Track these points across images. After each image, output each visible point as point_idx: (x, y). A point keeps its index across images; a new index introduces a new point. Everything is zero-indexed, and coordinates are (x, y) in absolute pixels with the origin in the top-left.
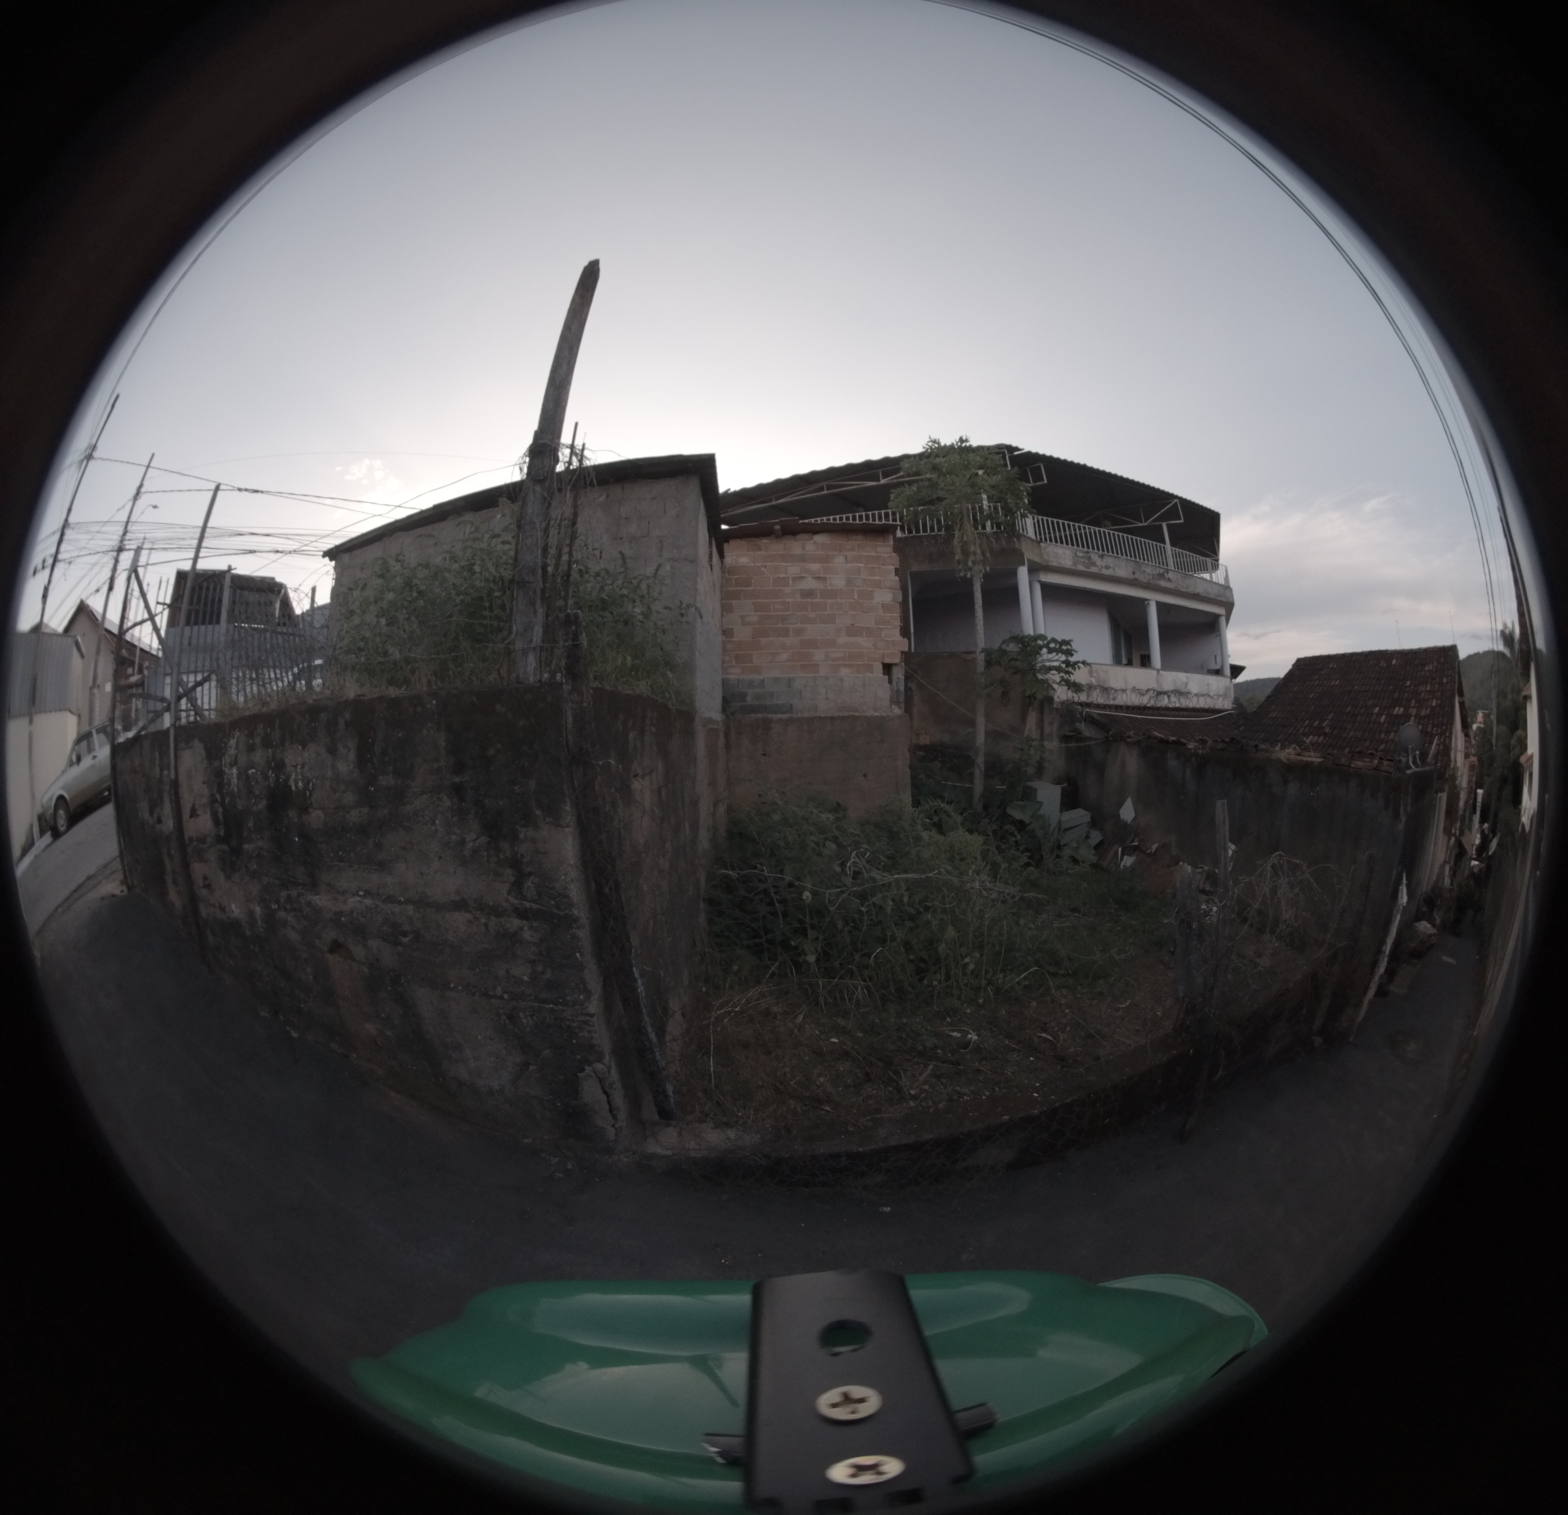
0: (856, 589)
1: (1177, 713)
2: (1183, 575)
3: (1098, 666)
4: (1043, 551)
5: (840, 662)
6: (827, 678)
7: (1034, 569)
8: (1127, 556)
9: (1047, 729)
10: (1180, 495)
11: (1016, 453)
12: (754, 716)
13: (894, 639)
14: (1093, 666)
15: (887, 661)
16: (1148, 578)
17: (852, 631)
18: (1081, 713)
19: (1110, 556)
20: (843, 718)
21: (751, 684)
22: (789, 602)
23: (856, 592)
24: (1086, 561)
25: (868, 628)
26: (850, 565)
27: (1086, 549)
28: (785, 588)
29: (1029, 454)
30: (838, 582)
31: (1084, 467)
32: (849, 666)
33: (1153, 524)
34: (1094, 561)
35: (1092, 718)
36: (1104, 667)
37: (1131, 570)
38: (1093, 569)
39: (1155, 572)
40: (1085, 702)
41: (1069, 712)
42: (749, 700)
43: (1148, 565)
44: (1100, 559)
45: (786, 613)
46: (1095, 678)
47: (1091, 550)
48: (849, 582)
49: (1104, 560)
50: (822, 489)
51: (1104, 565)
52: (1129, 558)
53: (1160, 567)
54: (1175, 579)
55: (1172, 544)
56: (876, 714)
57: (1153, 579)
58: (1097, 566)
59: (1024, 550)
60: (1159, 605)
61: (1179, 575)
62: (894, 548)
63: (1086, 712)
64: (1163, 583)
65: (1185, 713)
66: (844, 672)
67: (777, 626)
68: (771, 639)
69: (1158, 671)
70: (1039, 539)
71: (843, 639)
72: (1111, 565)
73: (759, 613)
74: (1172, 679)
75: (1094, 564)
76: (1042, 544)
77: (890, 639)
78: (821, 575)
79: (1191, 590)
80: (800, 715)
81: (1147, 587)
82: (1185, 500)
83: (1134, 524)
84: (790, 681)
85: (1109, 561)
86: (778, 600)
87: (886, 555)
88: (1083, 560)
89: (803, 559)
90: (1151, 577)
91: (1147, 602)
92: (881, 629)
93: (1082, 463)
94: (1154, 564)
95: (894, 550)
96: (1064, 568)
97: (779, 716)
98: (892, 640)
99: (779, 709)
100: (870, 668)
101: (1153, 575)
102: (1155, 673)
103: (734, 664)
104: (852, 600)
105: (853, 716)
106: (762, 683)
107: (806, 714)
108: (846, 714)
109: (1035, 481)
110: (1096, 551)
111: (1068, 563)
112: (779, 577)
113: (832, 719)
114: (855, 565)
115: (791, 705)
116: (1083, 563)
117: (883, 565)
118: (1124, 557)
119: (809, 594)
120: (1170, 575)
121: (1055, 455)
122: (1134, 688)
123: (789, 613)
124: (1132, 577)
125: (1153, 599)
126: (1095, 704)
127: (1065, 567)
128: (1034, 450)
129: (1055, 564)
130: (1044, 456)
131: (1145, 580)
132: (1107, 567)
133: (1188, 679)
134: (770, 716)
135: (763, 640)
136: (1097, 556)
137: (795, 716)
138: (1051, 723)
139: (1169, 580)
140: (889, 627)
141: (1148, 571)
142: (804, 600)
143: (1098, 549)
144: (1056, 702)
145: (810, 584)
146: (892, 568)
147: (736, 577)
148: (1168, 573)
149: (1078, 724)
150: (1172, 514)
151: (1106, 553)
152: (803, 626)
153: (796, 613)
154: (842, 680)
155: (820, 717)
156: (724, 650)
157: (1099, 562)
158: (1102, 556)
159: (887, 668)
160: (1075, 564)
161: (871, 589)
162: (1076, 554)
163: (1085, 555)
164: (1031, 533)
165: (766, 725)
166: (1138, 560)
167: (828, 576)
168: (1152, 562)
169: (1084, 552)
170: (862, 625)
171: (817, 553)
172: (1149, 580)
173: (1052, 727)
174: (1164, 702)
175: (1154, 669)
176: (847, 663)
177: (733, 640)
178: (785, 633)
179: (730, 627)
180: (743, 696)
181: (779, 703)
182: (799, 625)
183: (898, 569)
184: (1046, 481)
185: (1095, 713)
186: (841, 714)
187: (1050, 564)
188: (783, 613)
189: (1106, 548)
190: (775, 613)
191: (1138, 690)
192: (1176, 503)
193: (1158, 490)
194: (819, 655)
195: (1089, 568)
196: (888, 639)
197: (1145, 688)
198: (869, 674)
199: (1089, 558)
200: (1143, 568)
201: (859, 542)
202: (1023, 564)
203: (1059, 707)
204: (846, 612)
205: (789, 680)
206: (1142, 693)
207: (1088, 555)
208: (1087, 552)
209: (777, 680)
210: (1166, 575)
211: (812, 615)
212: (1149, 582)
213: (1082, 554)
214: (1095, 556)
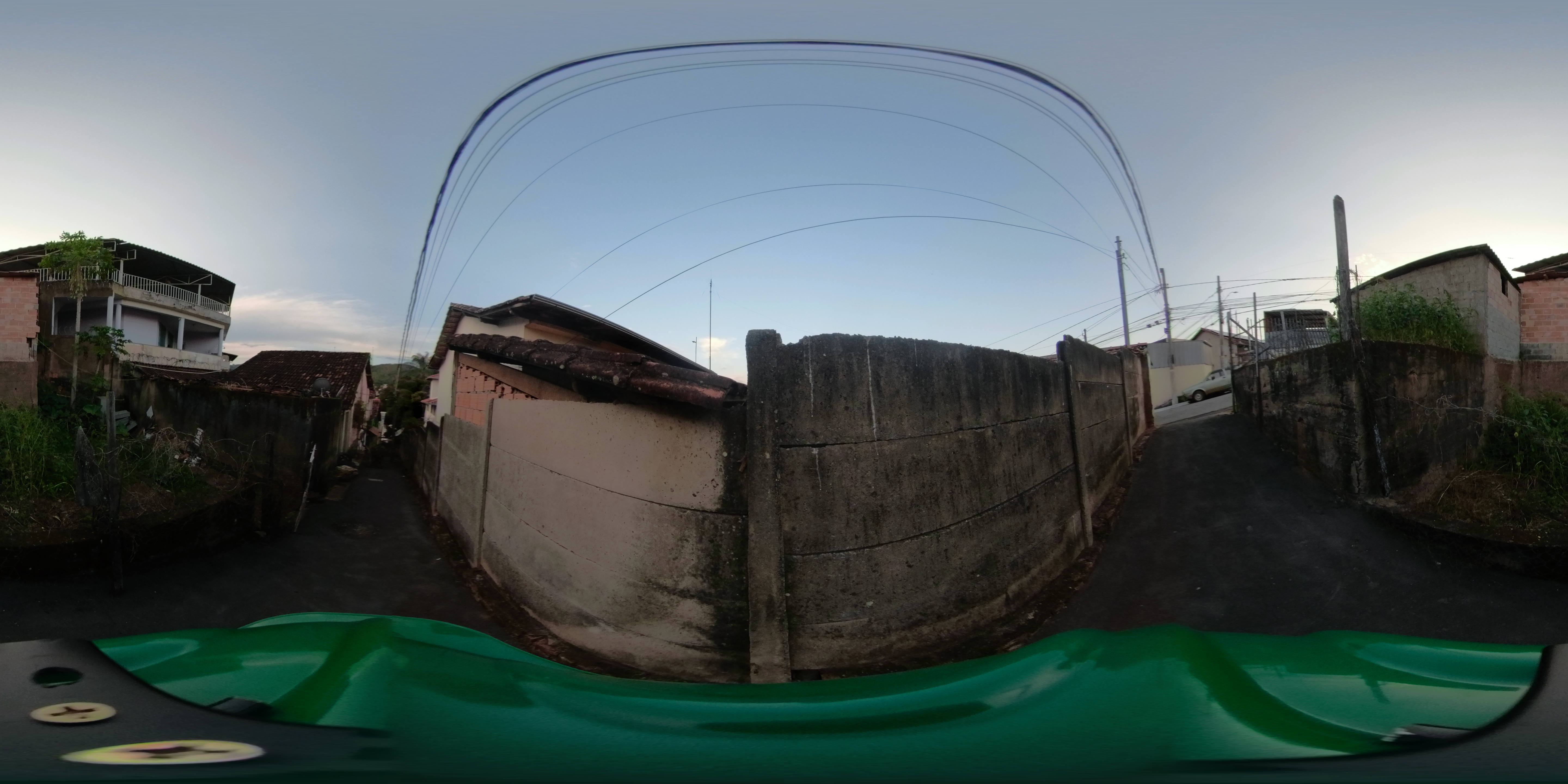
2: (203, 309)
3: (148, 345)
4: (126, 291)
7: (118, 298)
8: (172, 296)
9: (115, 373)
10: (212, 274)
11: (122, 244)
14: (144, 345)
15: (29, 337)
18: (134, 366)
19: (165, 296)
24: (149, 297)
29: (129, 244)
31: (160, 253)
33: (194, 284)
35: (138, 369)
36: (151, 346)
37: (174, 304)
38: (151, 301)
39: (187, 305)
40: (136, 362)
41: (127, 365)
43: (183, 302)
47: (152, 292)
49: (159, 297)
51: (158, 299)
53: (191, 303)
54: (198, 309)
55: (202, 294)
57: (185, 309)
58: (156, 301)
59: (114, 289)
60: (186, 320)
61: (201, 308)
63: (137, 366)
64: (190, 311)
69: (180, 350)
70: (124, 284)
72: (162, 301)
74: (187, 354)
75: (152, 298)
76: (125, 287)
77: (33, 327)
79: (206, 316)
81: (181, 312)
82: (216, 275)
83: (185, 283)
85: (161, 298)
87: (34, 286)
88: (147, 296)
90: (184, 307)
91: (180, 319)
95: (37, 285)
96: (133, 299)
101: (185, 307)
102: (178, 351)
109: (129, 258)
110: (155, 292)
111: (138, 297)
116: (146, 298)
120: (196, 308)
121: (143, 247)
124: (173, 306)
125: (184, 317)
127: (135, 299)
128: (132, 243)
129: (130, 296)
130: (137, 246)
131: (180, 309)
132: (160, 301)
133: (197, 354)
136: (155, 295)
138: (117, 371)
139: (194, 309)
140: (31, 321)
141: (183, 304)
143: (157, 292)
144: (121, 360)
146: (35, 293)
148: (195, 306)
149: (131, 372)
150: (206, 282)
151: (161, 294)
157: (156, 298)
158: (158, 295)
160: (142, 299)
162: (143, 294)
164: (120, 282)
166: (178, 299)
168: (186, 301)
183: (38, 294)
184: (135, 258)
185: (140, 367)
187: (125, 297)
189: (162, 292)
191: (167, 358)
193: (201, 269)
195: (149, 300)
196: (30, 326)
197: (171, 358)
199: (151, 295)
200: (180, 303)
202: (112, 296)
203: (122, 363)
208: (150, 293)
210: (193, 307)
212: (183, 309)
213: (147, 294)
214: (153, 294)
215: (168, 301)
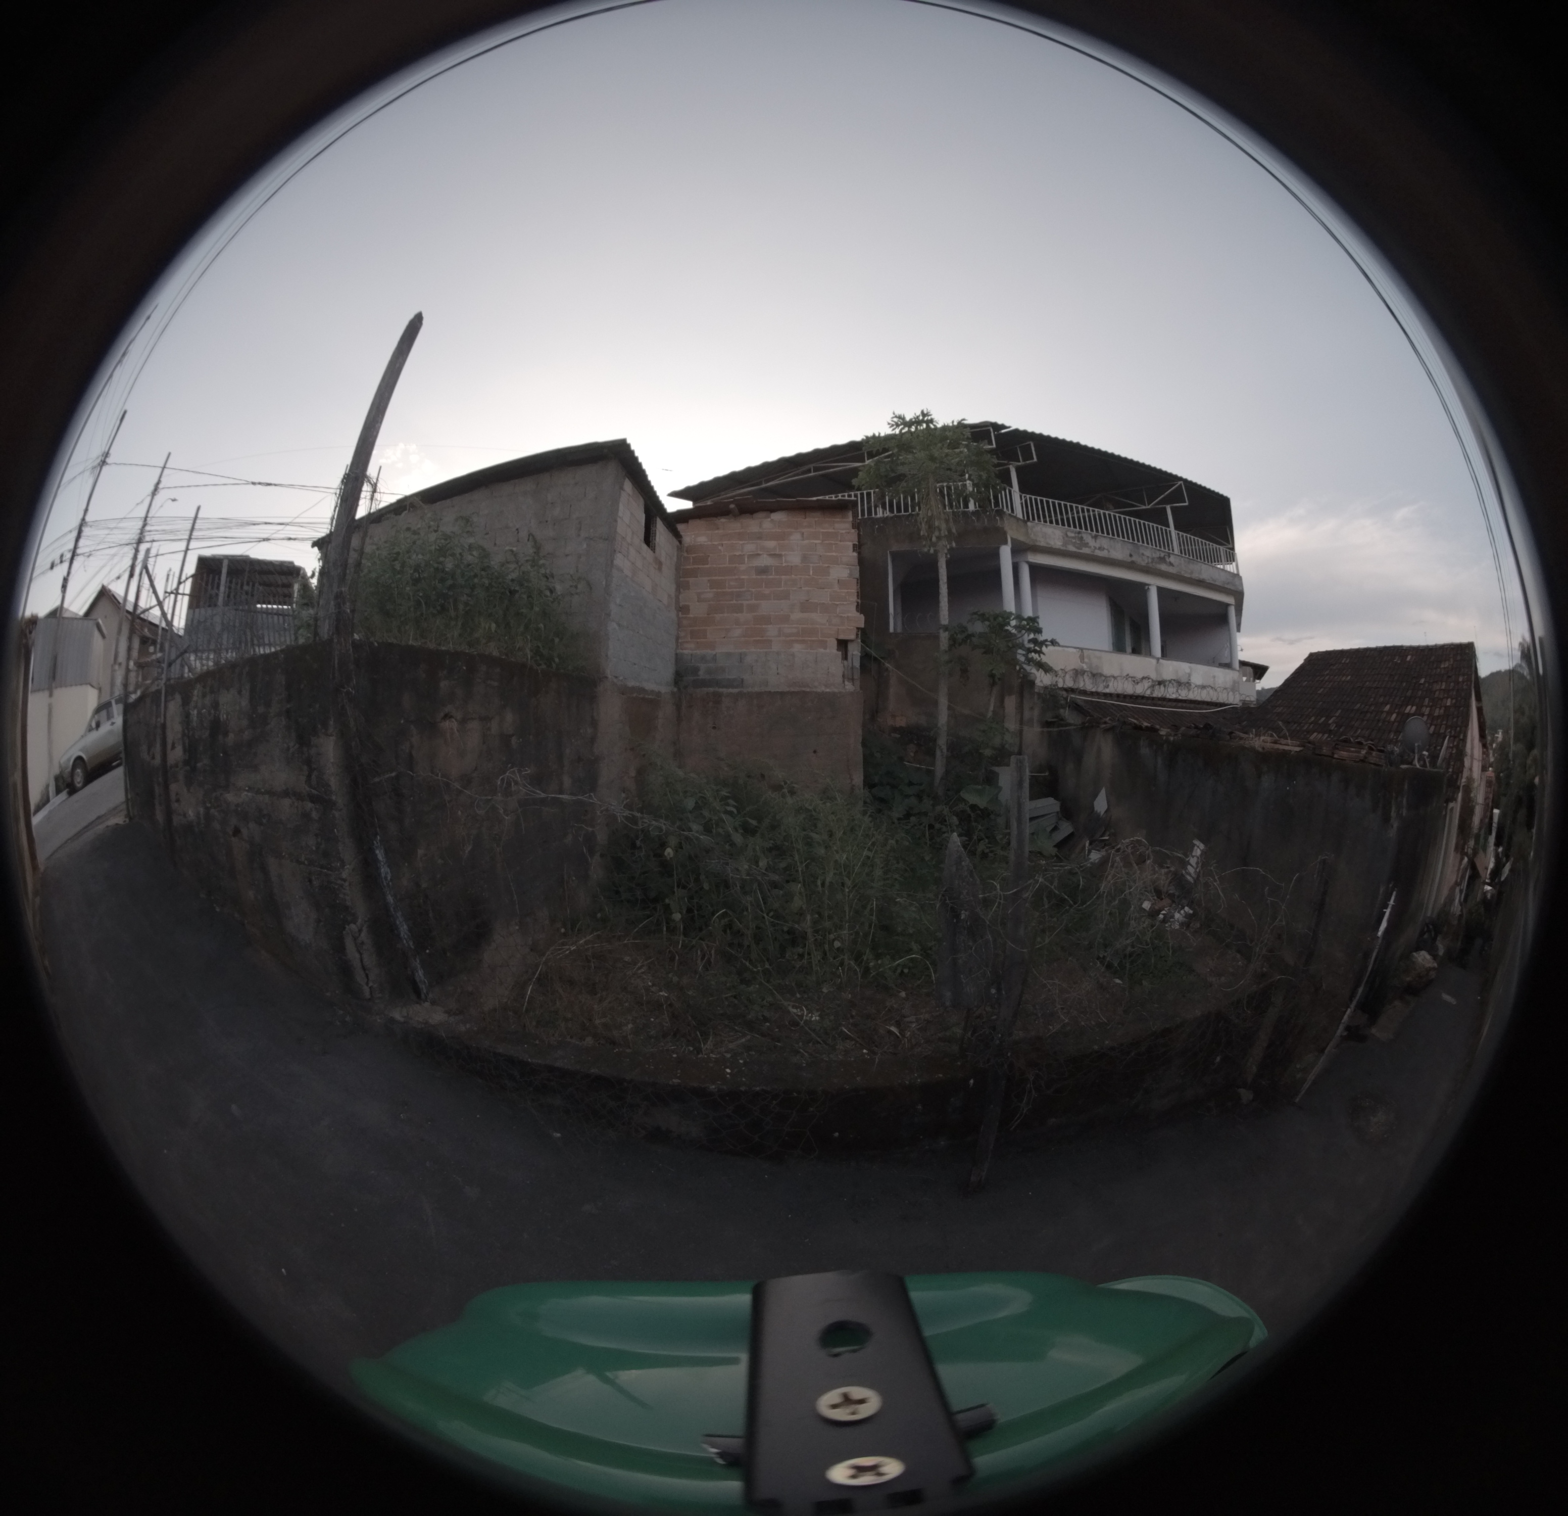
0: (811, 565)
1: (1174, 704)
2: (1186, 559)
3: (1090, 651)
4: (1029, 530)
5: (793, 638)
6: (778, 653)
7: (1019, 550)
8: (1123, 537)
9: (1027, 714)
10: (1184, 477)
11: (1003, 431)
12: (705, 690)
13: (850, 615)
14: (1084, 651)
15: (842, 637)
16: (1146, 561)
17: (806, 607)
18: (1066, 699)
19: (1105, 537)
20: (792, 694)
21: (703, 659)
22: (743, 579)
23: (811, 569)
24: (1078, 542)
25: (824, 603)
26: (806, 542)
27: (1078, 529)
28: (741, 565)
29: (1016, 431)
30: (794, 559)
31: (1078, 445)
32: (803, 642)
33: (1157, 506)
34: (1086, 542)
35: (1076, 704)
36: (1097, 653)
37: (1128, 552)
38: (1085, 550)
39: (1154, 555)
40: (1070, 688)
41: (1051, 696)
42: (702, 675)
43: (1147, 548)
44: (1094, 540)
45: (741, 590)
46: (1086, 663)
47: (1084, 530)
48: (805, 558)
49: (1098, 541)
50: (809, 471)
51: (1098, 546)
52: (1126, 540)
53: (1161, 551)
54: (1177, 562)
55: (1176, 528)
56: (828, 690)
57: (1152, 562)
58: (1090, 547)
59: (1007, 528)
60: (1160, 590)
61: (1182, 559)
62: (853, 524)
63: (1071, 698)
64: (1163, 567)
65: (1184, 705)
66: (797, 647)
67: (732, 602)
68: (726, 615)
69: (1158, 659)
70: (1026, 518)
71: (796, 615)
72: (1106, 547)
73: (715, 590)
74: (1173, 669)
75: (1086, 545)
76: (1029, 524)
77: (846, 615)
78: (777, 552)
79: (1195, 576)
80: (750, 690)
81: (1146, 570)
82: (1191, 482)
83: (1140, 507)
84: (741, 657)
85: (1104, 542)
86: (734, 577)
87: (844, 531)
88: (1074, 541)
89: (760, 537)
90: (1150, 560)
91: (1147, 587)
92: (837, 605)
93: (1075, 441)
94: (1154, 547)
95: (853, 526)
96: (1051, 548)
97: (731, 690)
98: (848, 617)
99: (730, 684)
100: (823, 644)
101: (1153, 559)
102: (1154, 661)
103: (689, 639)
104: (807, 577)
105: (804, 692)
106: (714, 658)
107: (757, 689)
108: (797, 689)
109: (1024, 460)
110: (1089, 531)
111: (1058, 544)
112: (735, 555)
113: (782, 694)
114: (812, 541)
115: (742, 680)
116: (1074, 544)
117: (840, 541)
118: (1121, 538)
119: (764, 571)
120: (1172, 559)
121: (1046, 433)
122: (1128, 675)
123: (743, 590)
124: (1129, 559)
125: (1154, 583)
126: (1081, 690)
127: (1054, 547)
128: (1022, 428)
129: (1042, 543)
130: (1033, 434)
131: (1143, 564)
132: (1101, 549)
133: (1191, 668)
134: (721, 690)
135: (718, 617)
136: (1090, 537)
137: (745, 691)
138: (1032, 708)
139: (1171, 564)
140: (845, 603)
141: (1148, 553)
142: (758, 577)
143: (1092, 530)
144: (1039, 686)
145: (765, 561)
146: (850, 544)
147: (693, 555)
148: (1169, 557)
149: (1062, 711)
150: (1176, 496)
151: (1100, 534)
152: (756, 602)
153: (750, 589)
154: (793, 655)
155: (770, 692)
156: (679, 625)
157: (1092, 543)
158: (1095, 537)
159: (843, 645)
160: (1065, 544)
161: (827, 565)
162: (1066, 535)
163: (1077, 535)
164: (1019, 513)
165: (717, 699)
166: (1136, 542)
167: (783, 553)
168: (1152, 545)
169: (1075, 533)
170: (816, 601)
171: (774, 530)
172: (1148, 563)
173: (1033, 712)
174: (1159, 692)
175: (1153, 657)
176: (800, 638)
177: (689, 616)
178: (739, 609)
179: (686, 603)
180: (696, 670)
181: (730, 677)
182: (753, 602)
183: (856, 545)
184: (1035, 460)
185: (1080, 699)
186: (792, 689)
187: (1038, 544)
188: (738, 590)
189: (1098, 527)
190: (730, 590)
191: (1132, 677)
192: (1181, 485)
193: (1160, 471)
194: (772, 631)
195: (1081, 549)
196: (843, 615)
197: (1139, 675)
198: (822, 650)
199: (1082, 538)
200: (1141, 551)
201: (816, 519)
202: (1006, 543)
203: (1042, 692)
204: (801, 588)
205: (741, 654)
206: (1136, 682)
207: (1080, 535)
208: (1079, 533)
209: (729, 655)
210: (1168, 560)
211: (767, 591)
212: (1150, 565)
213: (1073, 535)
214: (1087, 537)
215: (1118, 550)
